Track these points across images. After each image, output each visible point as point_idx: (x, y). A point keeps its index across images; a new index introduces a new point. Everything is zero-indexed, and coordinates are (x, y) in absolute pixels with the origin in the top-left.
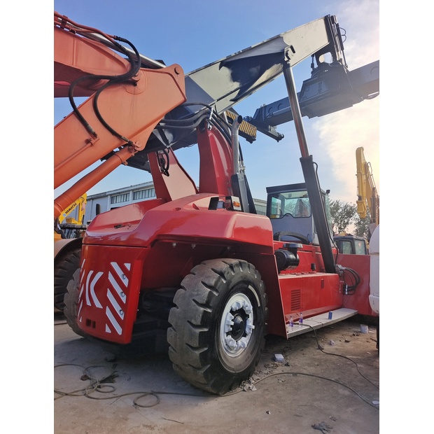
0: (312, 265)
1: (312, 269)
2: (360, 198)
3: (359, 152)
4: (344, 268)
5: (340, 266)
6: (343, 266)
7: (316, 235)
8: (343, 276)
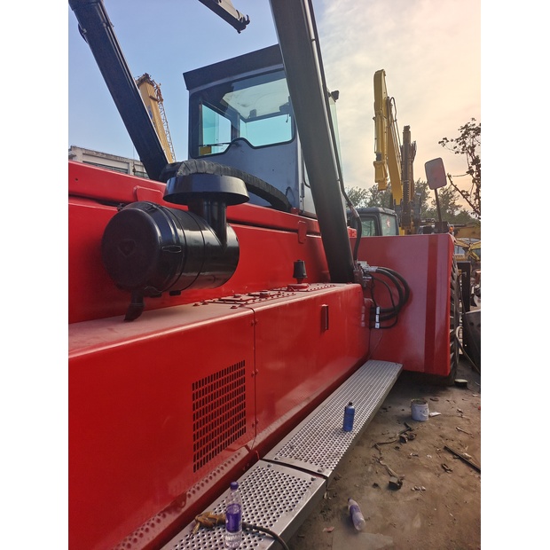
0: (297, 266)
1: (297, 278)
2: (379, 156)
3: (379, 77)
4: (373, 269)
5: (364, 265)
6: (370, 264)
7: (308, 191)
8: (371, 287)
